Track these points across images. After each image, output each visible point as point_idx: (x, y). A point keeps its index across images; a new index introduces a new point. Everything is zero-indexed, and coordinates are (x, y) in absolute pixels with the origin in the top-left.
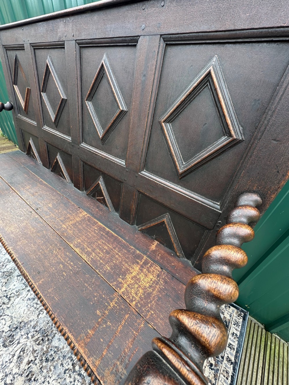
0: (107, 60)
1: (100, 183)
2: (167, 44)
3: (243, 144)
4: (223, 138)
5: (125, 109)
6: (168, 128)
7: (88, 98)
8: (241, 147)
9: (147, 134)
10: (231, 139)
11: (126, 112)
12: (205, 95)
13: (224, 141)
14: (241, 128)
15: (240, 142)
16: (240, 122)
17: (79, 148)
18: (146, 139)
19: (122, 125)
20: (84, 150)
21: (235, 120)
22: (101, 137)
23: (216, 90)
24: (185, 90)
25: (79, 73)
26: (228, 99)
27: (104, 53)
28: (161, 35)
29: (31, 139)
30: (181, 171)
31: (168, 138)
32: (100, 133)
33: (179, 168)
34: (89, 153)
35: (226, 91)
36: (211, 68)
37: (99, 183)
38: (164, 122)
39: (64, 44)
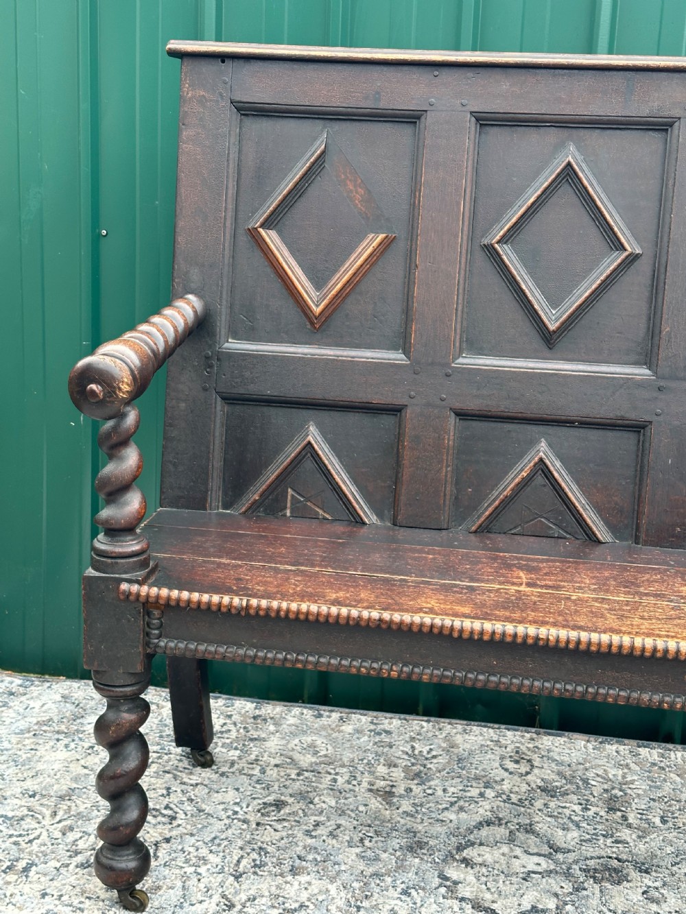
39: (671, 125)
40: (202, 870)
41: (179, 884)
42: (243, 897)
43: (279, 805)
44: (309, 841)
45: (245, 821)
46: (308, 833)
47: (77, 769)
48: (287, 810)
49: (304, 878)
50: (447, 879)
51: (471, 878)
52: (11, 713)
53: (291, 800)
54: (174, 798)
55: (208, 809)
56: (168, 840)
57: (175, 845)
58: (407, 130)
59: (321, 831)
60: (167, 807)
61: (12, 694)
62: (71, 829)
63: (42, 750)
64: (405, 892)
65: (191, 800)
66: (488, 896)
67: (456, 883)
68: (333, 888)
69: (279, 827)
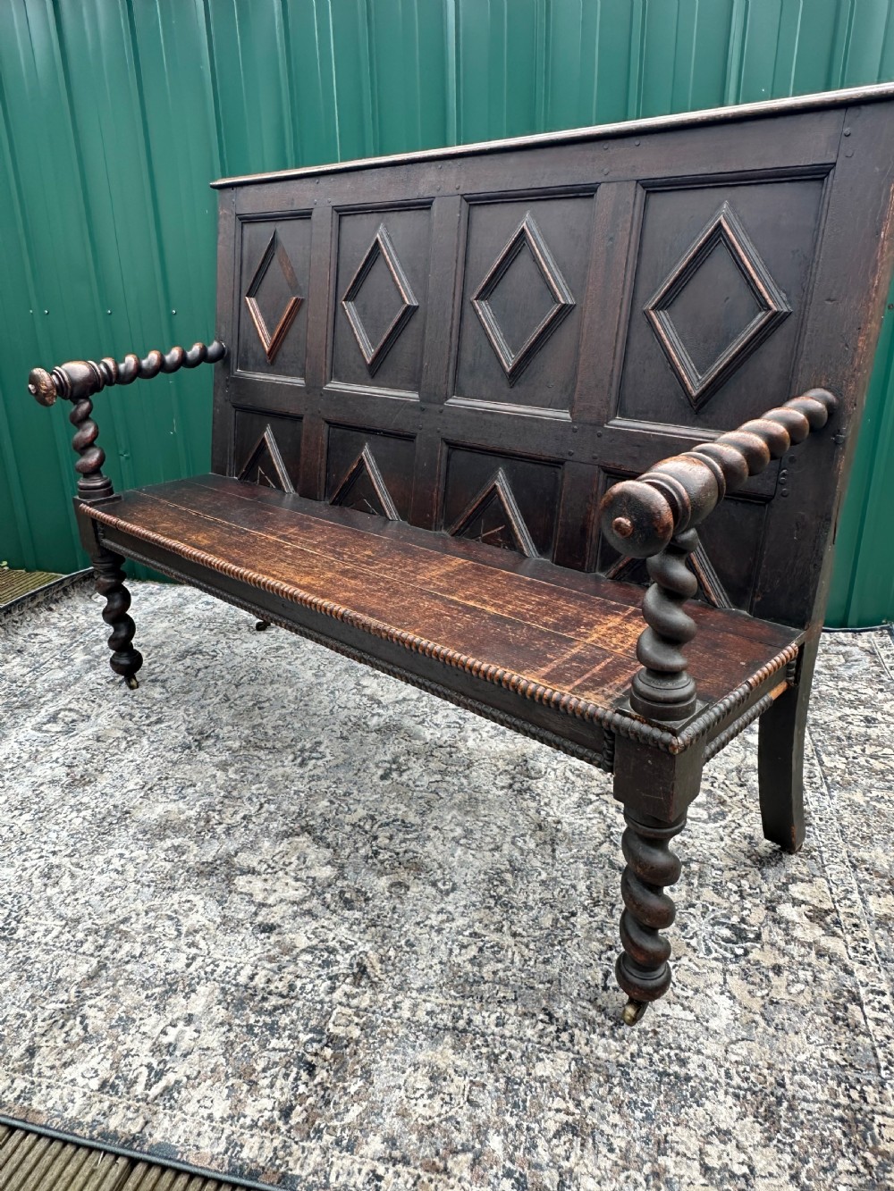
0: (532, 221)
1: (498, 484)
2: (648, 192)
3: (793, 317)
4: (759, 316)
5: (570, 302)
6: (661, 320)
7: (480, 293)
8: (790, 324)
9: (620, 340)
10: (770, 313)
11: (572, 307)
12: (720, 256)
13: (760, 319)
14: (783, 295)
15: (787, 315)
16: (779, 286)
17: (441, 412)
18: (619, 349)
19: (565, 335)
20: (457, 413)
21: (771, 284)
22: (508, 370)
23: (733, 246)
24: (686, 251)
25: (461, 251)
26: (754, 256)
27: (525, 212)
28: (638, 181)
29: (269, 428)
30: (694, 394)
31: (664, 336)
32: (507, 362)
33: (690, 387)
34: (473, 415)
35: (749, 246)
36: (721, 217)
37: (495, 486)
38: (653, 309)
39: (431, 203)
40: (219, 683)
41: (203, 689)
42: (237, 696)
43: (278, 649)
44: (288, 667)
45: (256, 658)
46: (290, 664)
47: (171, 632)
48: (282, 651)
49: (275, 686)
50: (359, 685)
51: (375, 685)
52: (147, 604)
53: (286, 646)
54: (220, 646)
55: (236, 651)
56: (206, 668)
57: (210, 670)
58: (306, 222)
59: (299, 662)
60: (214, 651)
61: (152, 594)
62: (155, 662)
63: (155, 622)
64: (332, 692)
65: (229, 647)
66: (381, 693)
67: (364, 687)
68: (290, 691)
69: (274, 660)
